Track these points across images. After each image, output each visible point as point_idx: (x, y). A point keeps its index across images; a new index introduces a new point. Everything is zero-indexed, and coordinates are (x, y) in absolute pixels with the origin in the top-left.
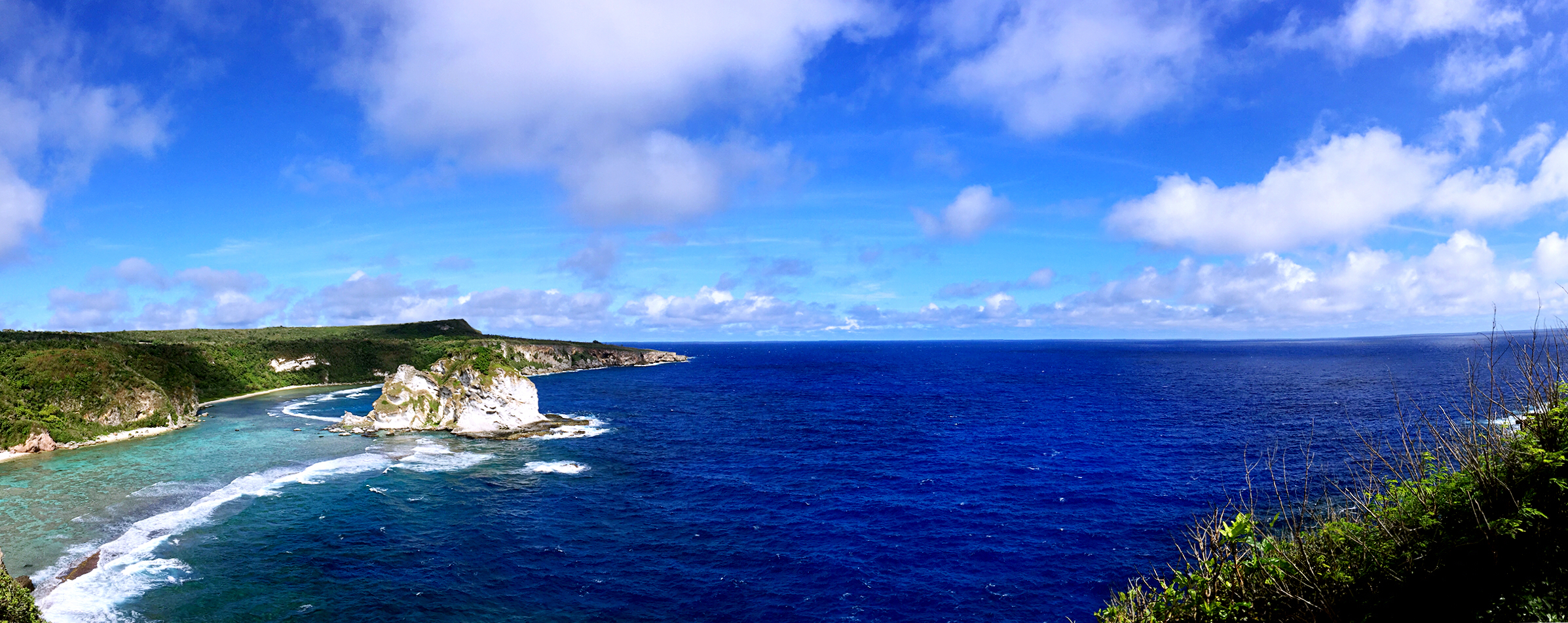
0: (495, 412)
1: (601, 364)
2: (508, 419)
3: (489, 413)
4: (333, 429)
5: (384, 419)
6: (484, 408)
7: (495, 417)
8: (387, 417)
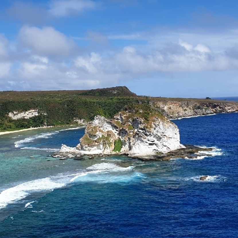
0: (154, 144)
1: (212, 112)
2: (162, 147)
3: (150, 144)
4: (55, 155)
5: (87, 149)
6: (148, 141)
7: (154, 147)
8: (88, 147)
